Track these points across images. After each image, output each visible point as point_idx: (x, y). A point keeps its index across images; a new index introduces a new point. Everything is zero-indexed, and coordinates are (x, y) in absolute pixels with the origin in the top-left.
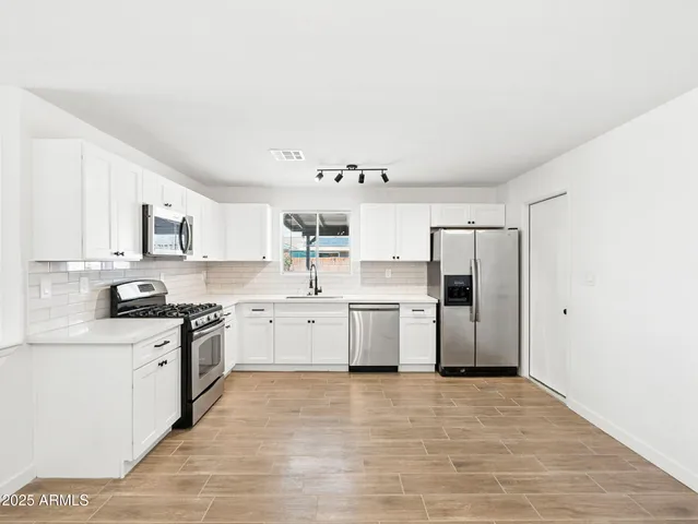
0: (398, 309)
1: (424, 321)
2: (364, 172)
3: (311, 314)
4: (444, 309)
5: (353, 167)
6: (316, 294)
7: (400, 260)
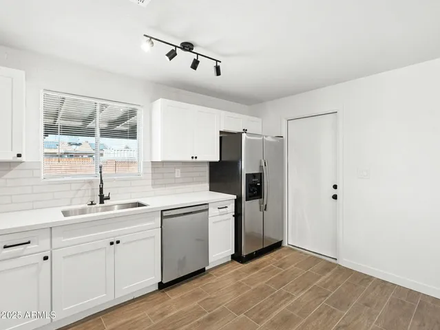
0: (207, 210)
1: (225, 217)
2: (200, 58)
3: (113, 233)
4: (246, 205)
5: (187, 47)
6: (102, 202)
7: (198, 159)
